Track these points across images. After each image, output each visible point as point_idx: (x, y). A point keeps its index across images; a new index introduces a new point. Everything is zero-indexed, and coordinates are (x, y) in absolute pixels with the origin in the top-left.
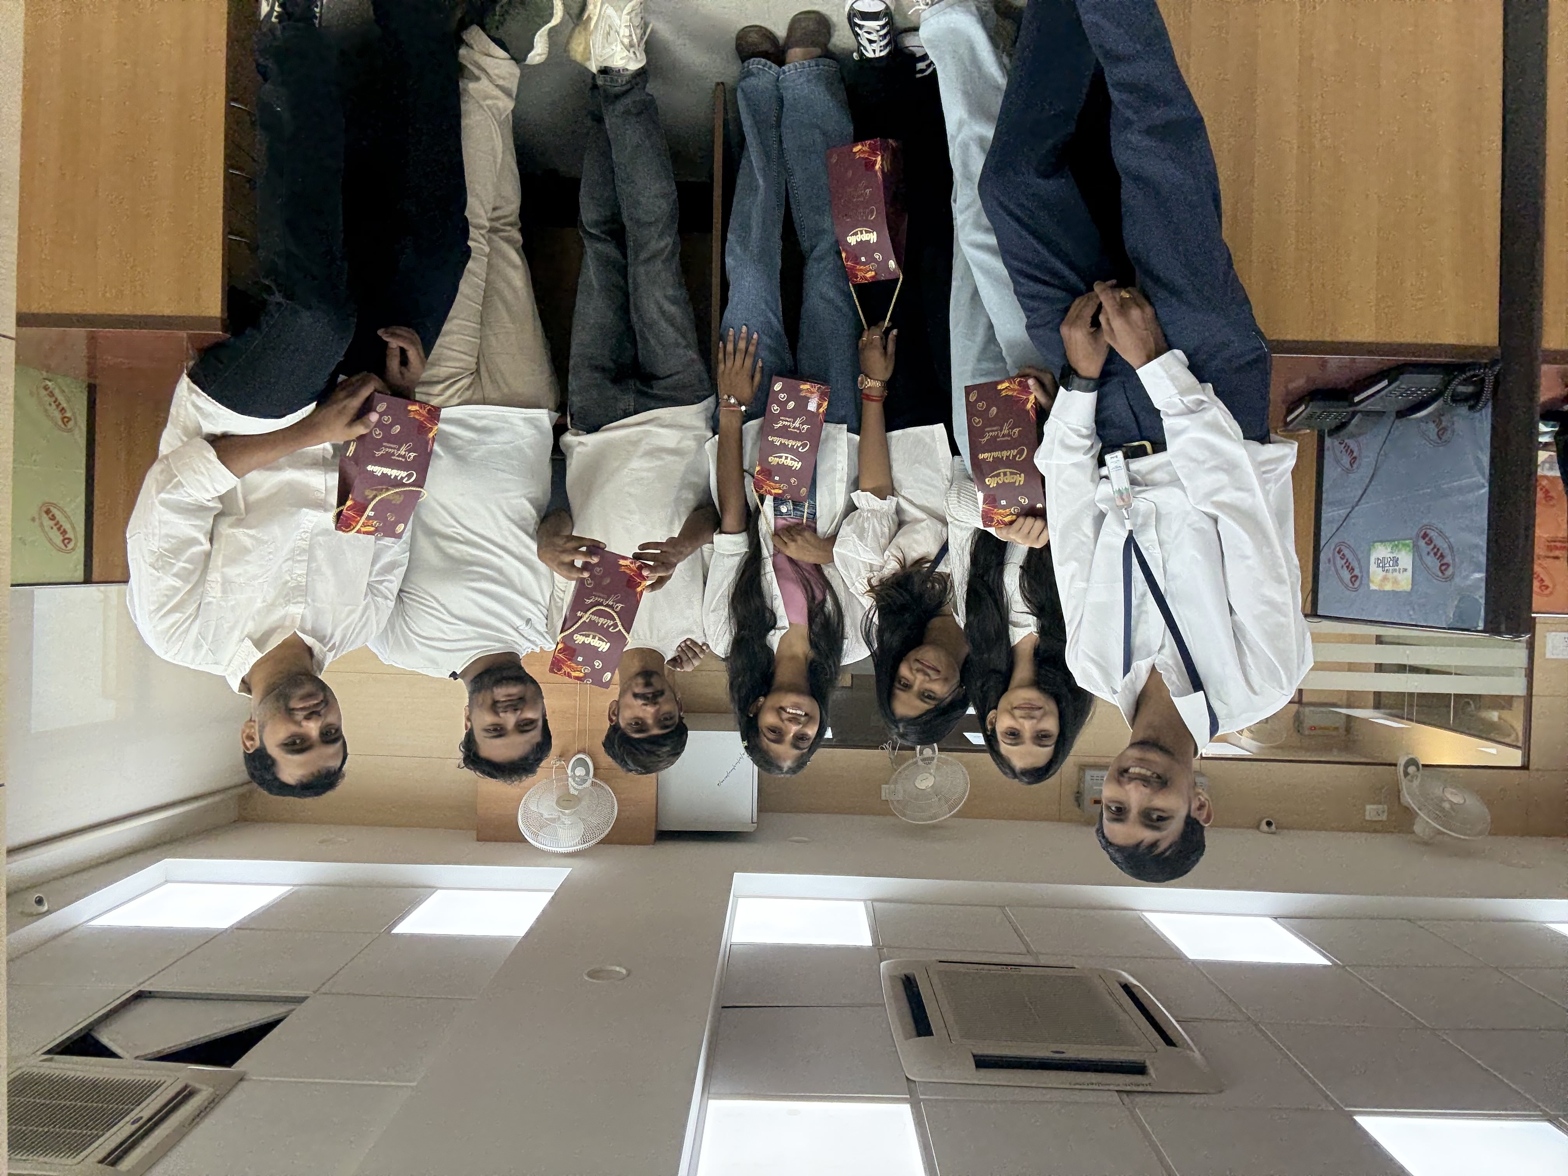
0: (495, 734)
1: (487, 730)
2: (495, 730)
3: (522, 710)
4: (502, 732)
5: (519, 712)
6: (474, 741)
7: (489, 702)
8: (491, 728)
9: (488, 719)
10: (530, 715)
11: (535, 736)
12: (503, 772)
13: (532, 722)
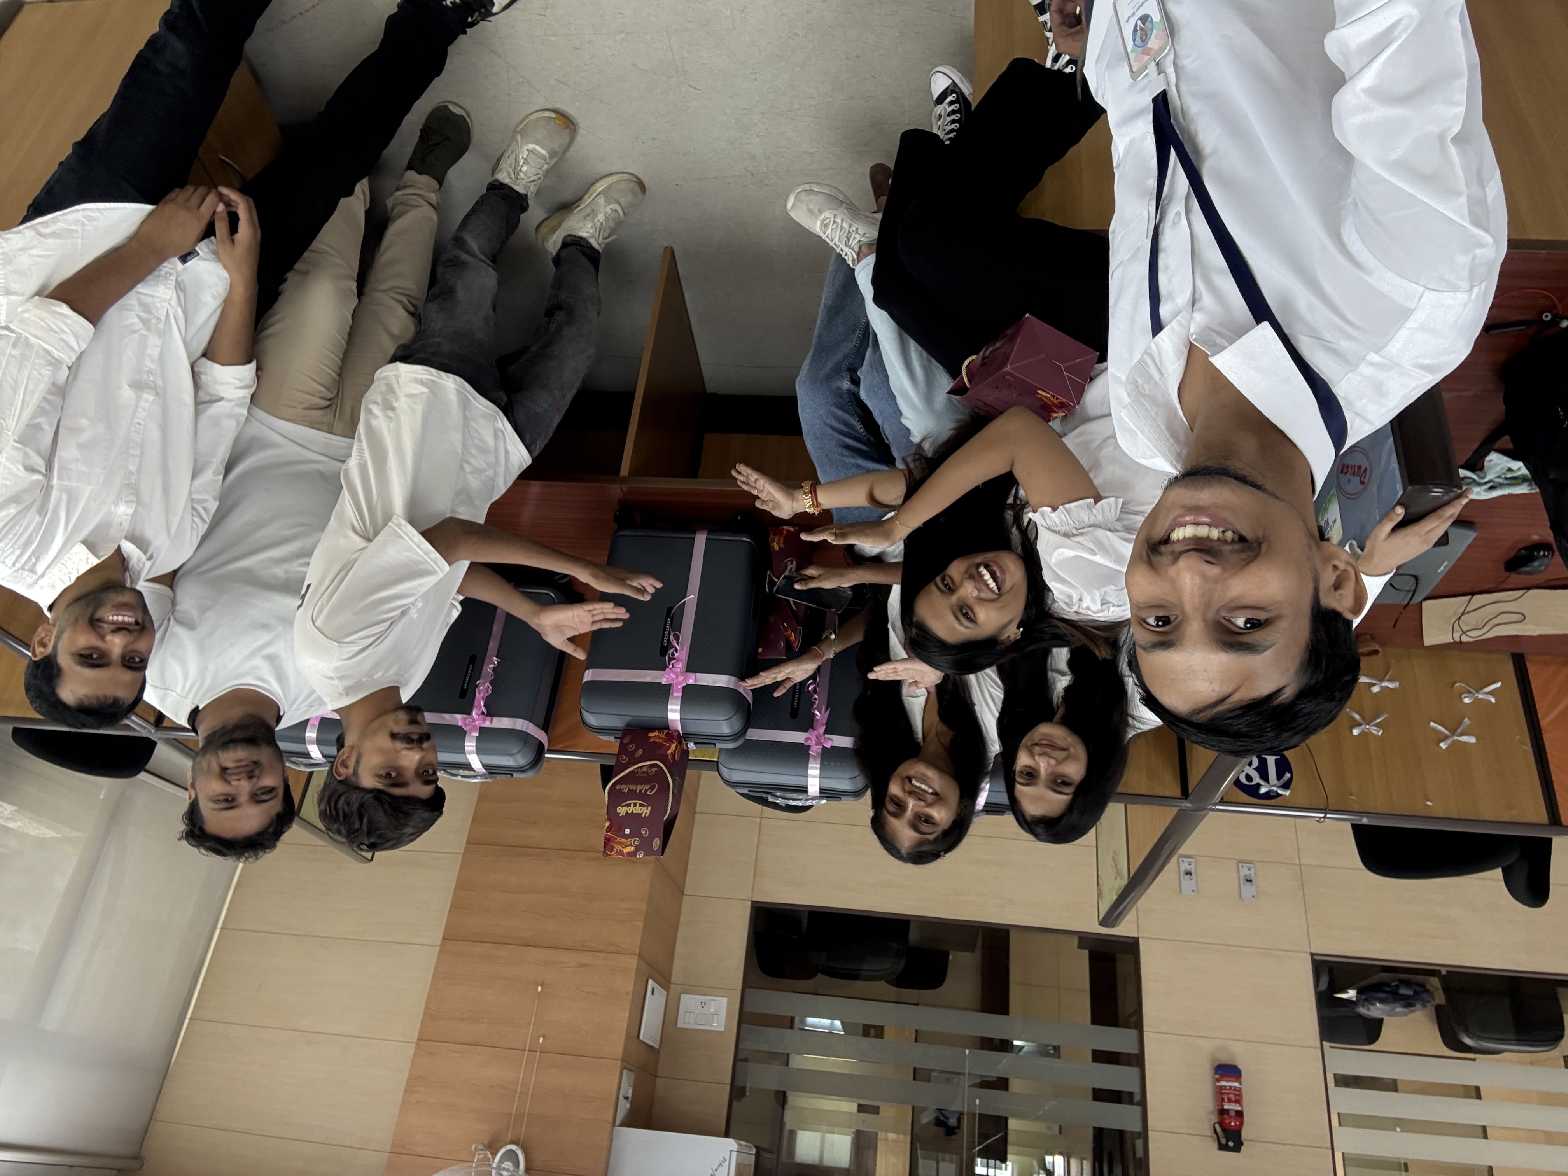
0: (225, 805)
1: (217, 801)
2: (226, 800)
3: (259, 777)
4: (234, 804)
5: (255, 780)
6: (199, 811)
7: (216, 768)
8: (221, 798)
9: (217, 787)
10: (268, 781)
11: (275, 806)
12: (234, 848)
13: (271, 790)
